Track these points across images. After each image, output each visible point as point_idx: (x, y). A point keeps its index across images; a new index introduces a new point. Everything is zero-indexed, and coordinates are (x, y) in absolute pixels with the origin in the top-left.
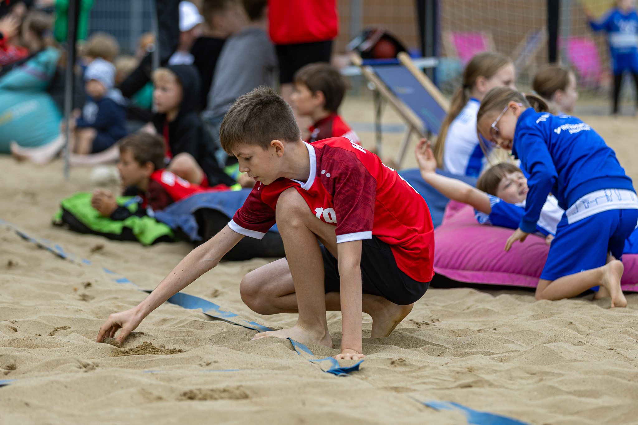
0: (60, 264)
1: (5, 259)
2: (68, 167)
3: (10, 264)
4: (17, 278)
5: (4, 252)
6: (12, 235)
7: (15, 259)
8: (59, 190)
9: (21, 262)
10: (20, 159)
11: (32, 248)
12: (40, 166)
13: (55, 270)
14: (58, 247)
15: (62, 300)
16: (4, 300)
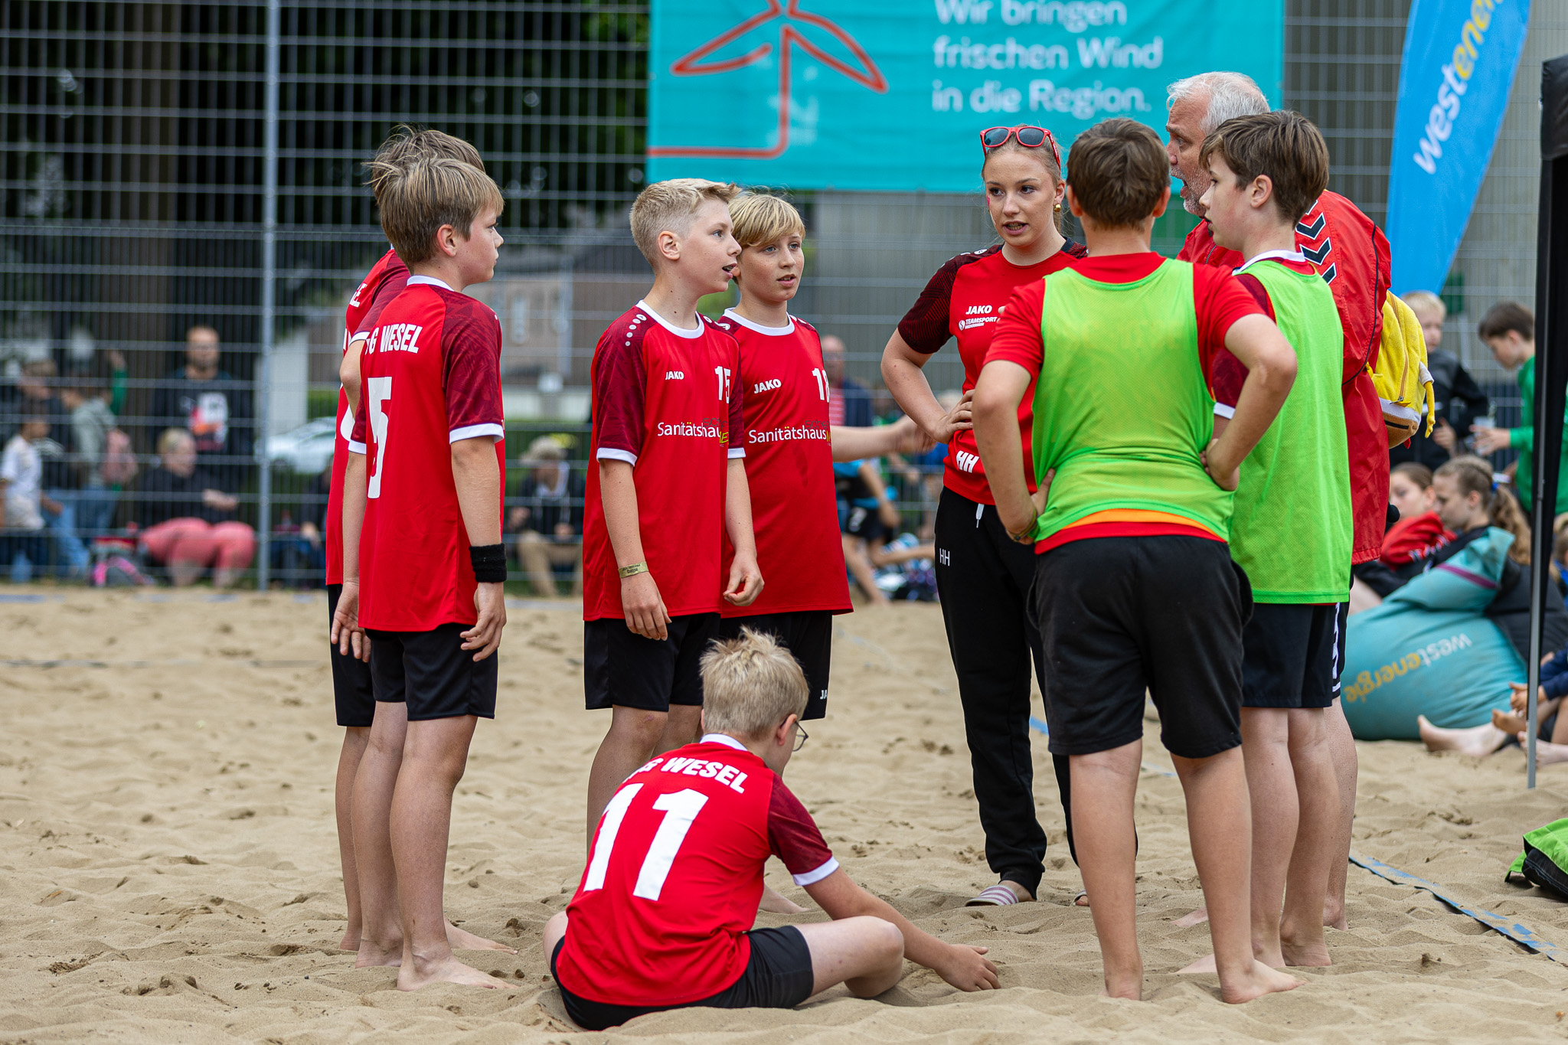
0: (1526, 961)
1: (1417, 950)
2: (1533, 766)
3: (1425, 960)
4: (1442, 990)
5: (1413, 936)
6: (1425, 901)
7: (1436, 952)
8: (1514, 811)
9: (1448, 959)
10: (1436, 747)
11: (1467, 930)
12: (1477, 761)
13: (1516, 975)
14: (1518, 927)
15: (1533, 1036)
16: (1417, 1036)
